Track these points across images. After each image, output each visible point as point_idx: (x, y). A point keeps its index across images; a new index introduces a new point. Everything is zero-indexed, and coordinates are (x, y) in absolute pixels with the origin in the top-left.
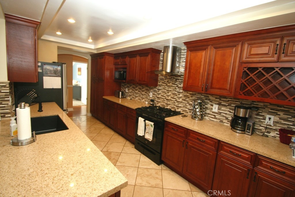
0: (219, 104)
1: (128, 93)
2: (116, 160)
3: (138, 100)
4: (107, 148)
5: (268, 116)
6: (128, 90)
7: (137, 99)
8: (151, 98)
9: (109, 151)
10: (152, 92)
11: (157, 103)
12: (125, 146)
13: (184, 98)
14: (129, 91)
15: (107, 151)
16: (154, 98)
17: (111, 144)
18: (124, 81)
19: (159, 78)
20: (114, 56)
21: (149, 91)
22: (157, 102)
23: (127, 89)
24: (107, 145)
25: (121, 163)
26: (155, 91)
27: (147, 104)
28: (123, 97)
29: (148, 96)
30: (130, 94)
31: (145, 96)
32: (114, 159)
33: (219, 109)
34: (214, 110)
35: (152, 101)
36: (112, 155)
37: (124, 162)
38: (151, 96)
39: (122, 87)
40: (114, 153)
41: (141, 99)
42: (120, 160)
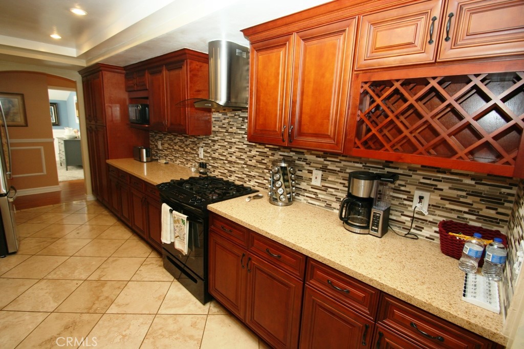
0: (324, 169)
1: (162, 150)
2: (111, 300)
3: (180, 165)
4: (102, 271)
5: (417, 194)
6: (162, 144)
7: (178, 162)
8: (202, 159)
9: (102, 279)
10: (202, 147)
11: (212, 170)
12: (145, 265)
13: (260, 158)
14: (163, 147)
15: (98, 280)
16: (206, 159)
17: (114, 261)
18: (147, 126)
19: (213, 118)
20: (124, 72)
21: (198, 145)
22: (213, 167)
23: (160, 143)
24: (104, 266)
25: (119, 306)
26: (207, 145)
27: (193, 171)
28: (149, 160)
29: (196, 155)
30: (166, 152)
31: (190, 155)
32: (107, 298)
33: (323, 180)
34: (314, 183)
35: (203, 165)
36: (106, 288)
37: (127, 304)
38: (201, 156)
39: (151, 138)
40: (113, 282)
41: (185, 163)
42: (119, 300)
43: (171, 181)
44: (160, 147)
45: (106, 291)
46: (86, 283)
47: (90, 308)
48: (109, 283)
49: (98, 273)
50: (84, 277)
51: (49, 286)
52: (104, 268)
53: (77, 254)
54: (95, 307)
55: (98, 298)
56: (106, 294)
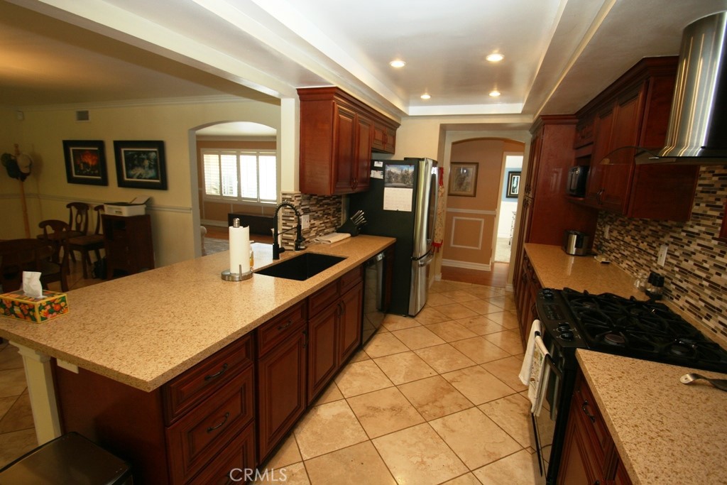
1: (607, 241)
2: (444, 413)
3: (627, 271)
4: (460, 376)
6: (611, 231)
7: (624, 265)
8: (662, 268)
9: (453, 384)
10: (667, 244)
11: (675, 293)
12: (508, 400)
14: (611, 236)
15: (449, 383)
16: (669, 269)
17: (479, 372)
18: (581, 199)
19: (700, 185)
20: (577, 121)
21: (661, 239)
22: (679, 288)
23: (607, 229)
24: (466, 371)
25: (444, 425)
26: (677, 241)
27: (635, 286)
28: (581, 253)
29: (654, 258)
30: (613, 246)
31: (645, 257)
32: (442, 407)
35: (655, 279)
36: (448, 397)
37: (453, 431)
38: (662, 262)
39: (599, 220)
41: (635, 269)
42: (449, 419)
43: (565, 289)
44: (607, 236)
45: (447, 400)
46: (438, 377)
47: (421, 406)
48: (455, 394)
49: (454, 375)
50: (441, 370)
51: (411, 360)
52: (464, 374)
53: (453, 343)
54: (426, 408)
55: (436, 401)
56: (444, 403)
